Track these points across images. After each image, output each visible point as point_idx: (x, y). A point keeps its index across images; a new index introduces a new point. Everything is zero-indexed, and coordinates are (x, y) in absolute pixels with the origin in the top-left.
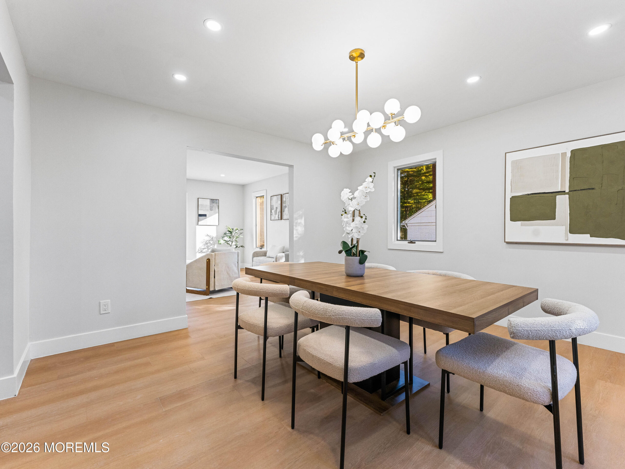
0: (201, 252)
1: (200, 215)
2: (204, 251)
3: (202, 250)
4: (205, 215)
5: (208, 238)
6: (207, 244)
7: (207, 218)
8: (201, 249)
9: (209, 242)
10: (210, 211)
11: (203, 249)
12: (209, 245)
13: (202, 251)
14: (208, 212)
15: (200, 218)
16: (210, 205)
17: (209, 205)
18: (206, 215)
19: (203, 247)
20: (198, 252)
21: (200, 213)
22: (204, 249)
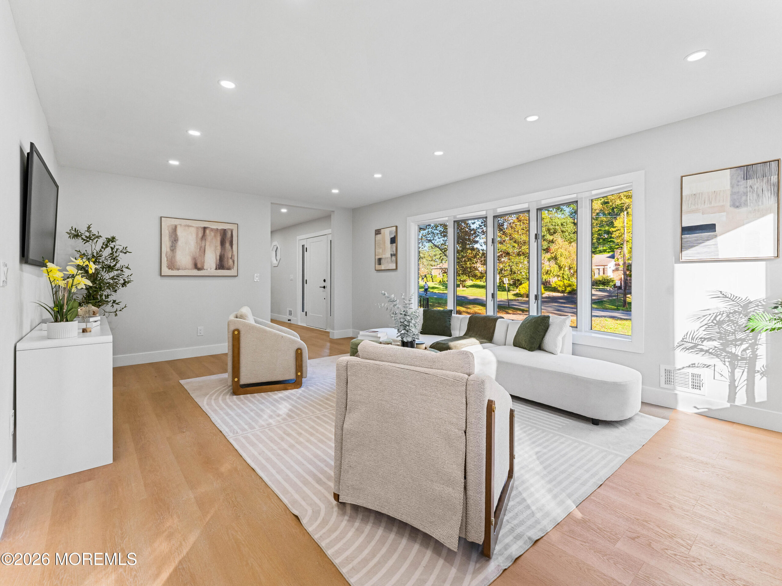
0: (692, 348)
1: (686, 230)
2: (705, 348)
3: (698, 342)
4: (711, 227)
5: (722, 306)
6: (720, 323)
7: (716, 236)
8: (692, 339)
9: (728, 321)
10: (732, 209)
11: (703, 339)
12: (729, 328)
13: (699, 347)
14: (725, 214)
15: (688, 237)
16: (732, 186)
17: (728, 187)
18: (714, 225)
19: (702, 333)
20: (683, 346)
21: (685, 225)
22: (705, 339)
